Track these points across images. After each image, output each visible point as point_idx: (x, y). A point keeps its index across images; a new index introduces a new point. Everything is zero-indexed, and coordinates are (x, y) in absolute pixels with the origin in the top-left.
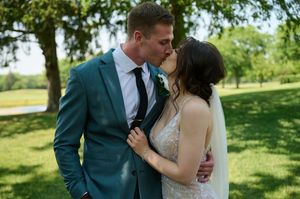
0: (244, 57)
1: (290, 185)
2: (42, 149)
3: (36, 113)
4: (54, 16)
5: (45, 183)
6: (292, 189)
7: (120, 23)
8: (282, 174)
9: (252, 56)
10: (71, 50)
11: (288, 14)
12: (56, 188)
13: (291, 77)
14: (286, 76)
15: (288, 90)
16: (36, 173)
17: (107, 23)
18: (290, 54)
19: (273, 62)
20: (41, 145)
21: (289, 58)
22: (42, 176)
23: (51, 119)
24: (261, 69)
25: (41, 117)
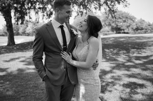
1: (111, 73)
2: (9, 61)
3: (2, 46)
4: (11, 4)
5: (13, 75)
6: (112, 75)
7: (40, 8)
8: (108, 69)
10: (17, 19)
11: (109, 7)
12: (18, 77)
13: (107, 33)
14: (105, 33)
15: (107, 38)
16: (7, 71)
17: (35, 8)
18: (107, 24)
20: (8, 60)
21: (106, 25)
22: (11, 72)
23: (10, 49)
25: (5, 48)
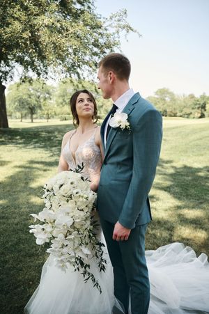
0: (36, 101)
9: (42, 100)
14: (64, 116)
18: (67, 101)
19: (56, 106)
21: (66, 104)
24: (48, 110)
